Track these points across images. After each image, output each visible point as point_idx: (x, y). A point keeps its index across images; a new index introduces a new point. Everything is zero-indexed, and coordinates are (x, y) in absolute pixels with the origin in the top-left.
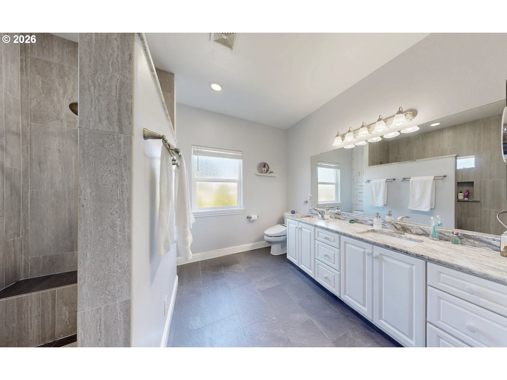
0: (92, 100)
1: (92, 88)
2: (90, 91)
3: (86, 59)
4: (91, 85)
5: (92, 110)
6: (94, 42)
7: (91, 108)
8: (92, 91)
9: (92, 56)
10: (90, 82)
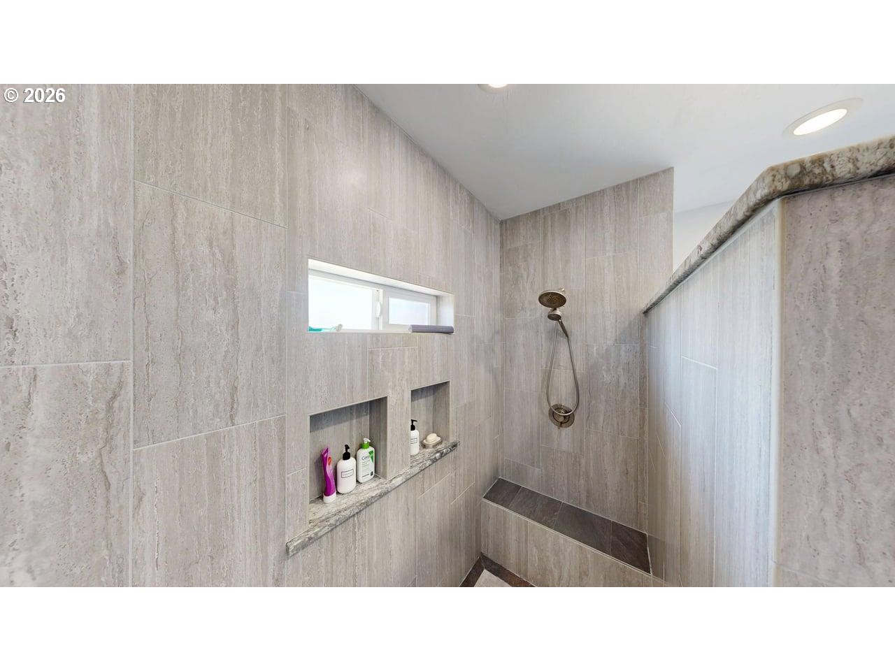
0: (826, 483)
1: (827, 443)
2: (818, 453)
3: (806, 350)
4: (825, 430)
5: (829, 515)
6: (835, 281)
7: (822, 510)
8: (828, 452)
9: (826, 331)
10: (819, 420)
